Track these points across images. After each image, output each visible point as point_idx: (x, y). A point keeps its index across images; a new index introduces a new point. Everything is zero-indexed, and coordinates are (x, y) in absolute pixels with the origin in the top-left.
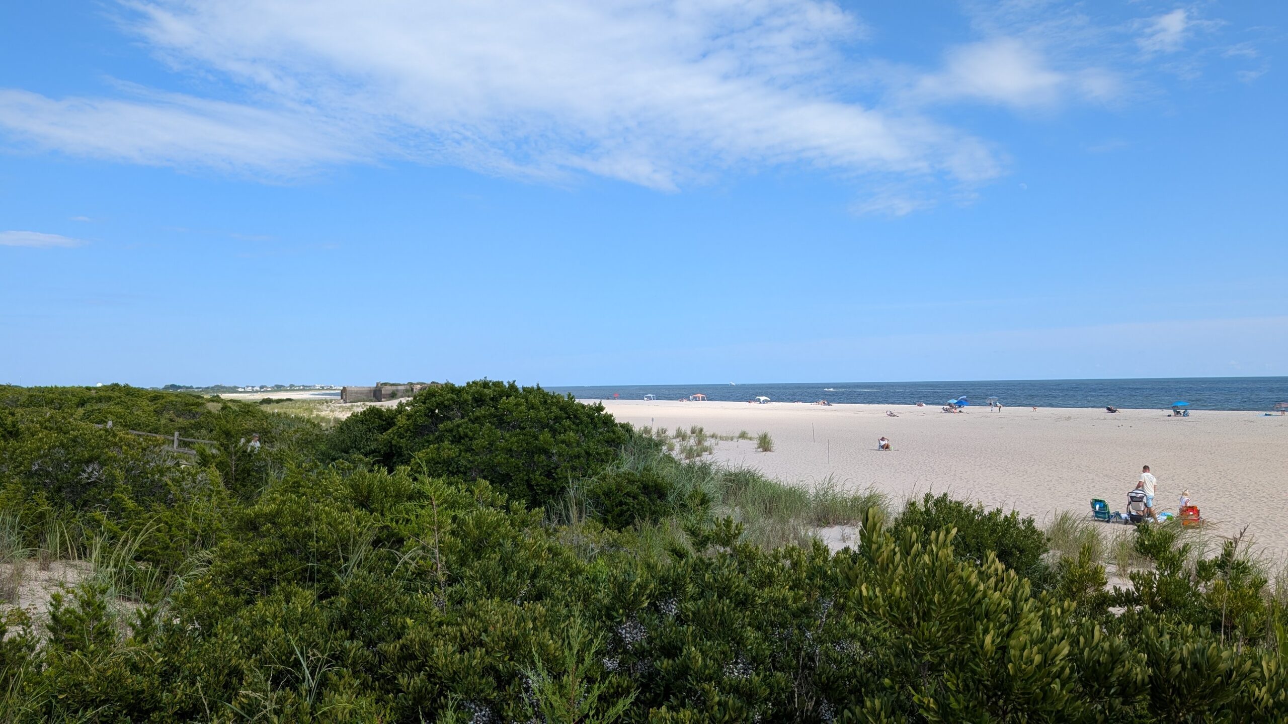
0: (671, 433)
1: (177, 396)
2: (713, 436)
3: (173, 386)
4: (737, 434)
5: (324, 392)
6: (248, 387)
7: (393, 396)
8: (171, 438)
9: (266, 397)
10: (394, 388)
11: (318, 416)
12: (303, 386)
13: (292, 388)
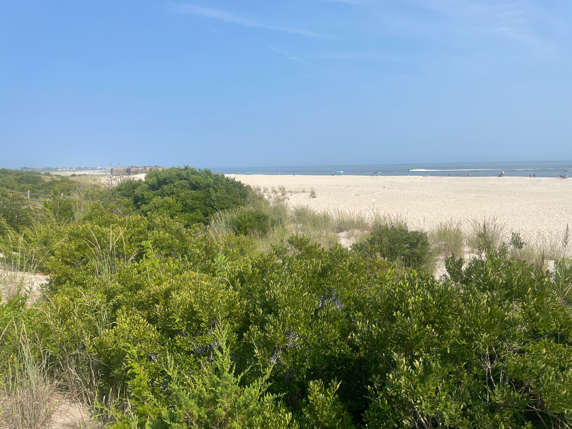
0: (270, 190)
1: (28, 173)
2: (289, 192)
3: (25, 168)
4: (301, 190)
5: (102, 171)
6: (63, 168)
7: (136, 173)
8: (26, 193)
9: (73, 173)
10: (136, 169)
11: (99, 182)
12: (92, 168)
13: (86, 169)
